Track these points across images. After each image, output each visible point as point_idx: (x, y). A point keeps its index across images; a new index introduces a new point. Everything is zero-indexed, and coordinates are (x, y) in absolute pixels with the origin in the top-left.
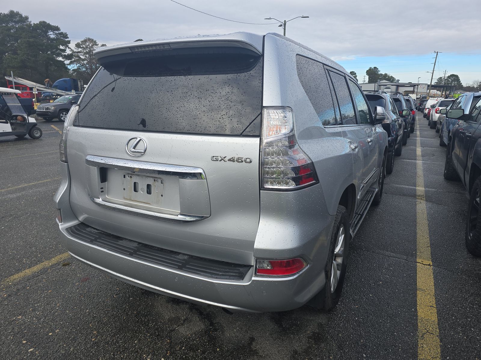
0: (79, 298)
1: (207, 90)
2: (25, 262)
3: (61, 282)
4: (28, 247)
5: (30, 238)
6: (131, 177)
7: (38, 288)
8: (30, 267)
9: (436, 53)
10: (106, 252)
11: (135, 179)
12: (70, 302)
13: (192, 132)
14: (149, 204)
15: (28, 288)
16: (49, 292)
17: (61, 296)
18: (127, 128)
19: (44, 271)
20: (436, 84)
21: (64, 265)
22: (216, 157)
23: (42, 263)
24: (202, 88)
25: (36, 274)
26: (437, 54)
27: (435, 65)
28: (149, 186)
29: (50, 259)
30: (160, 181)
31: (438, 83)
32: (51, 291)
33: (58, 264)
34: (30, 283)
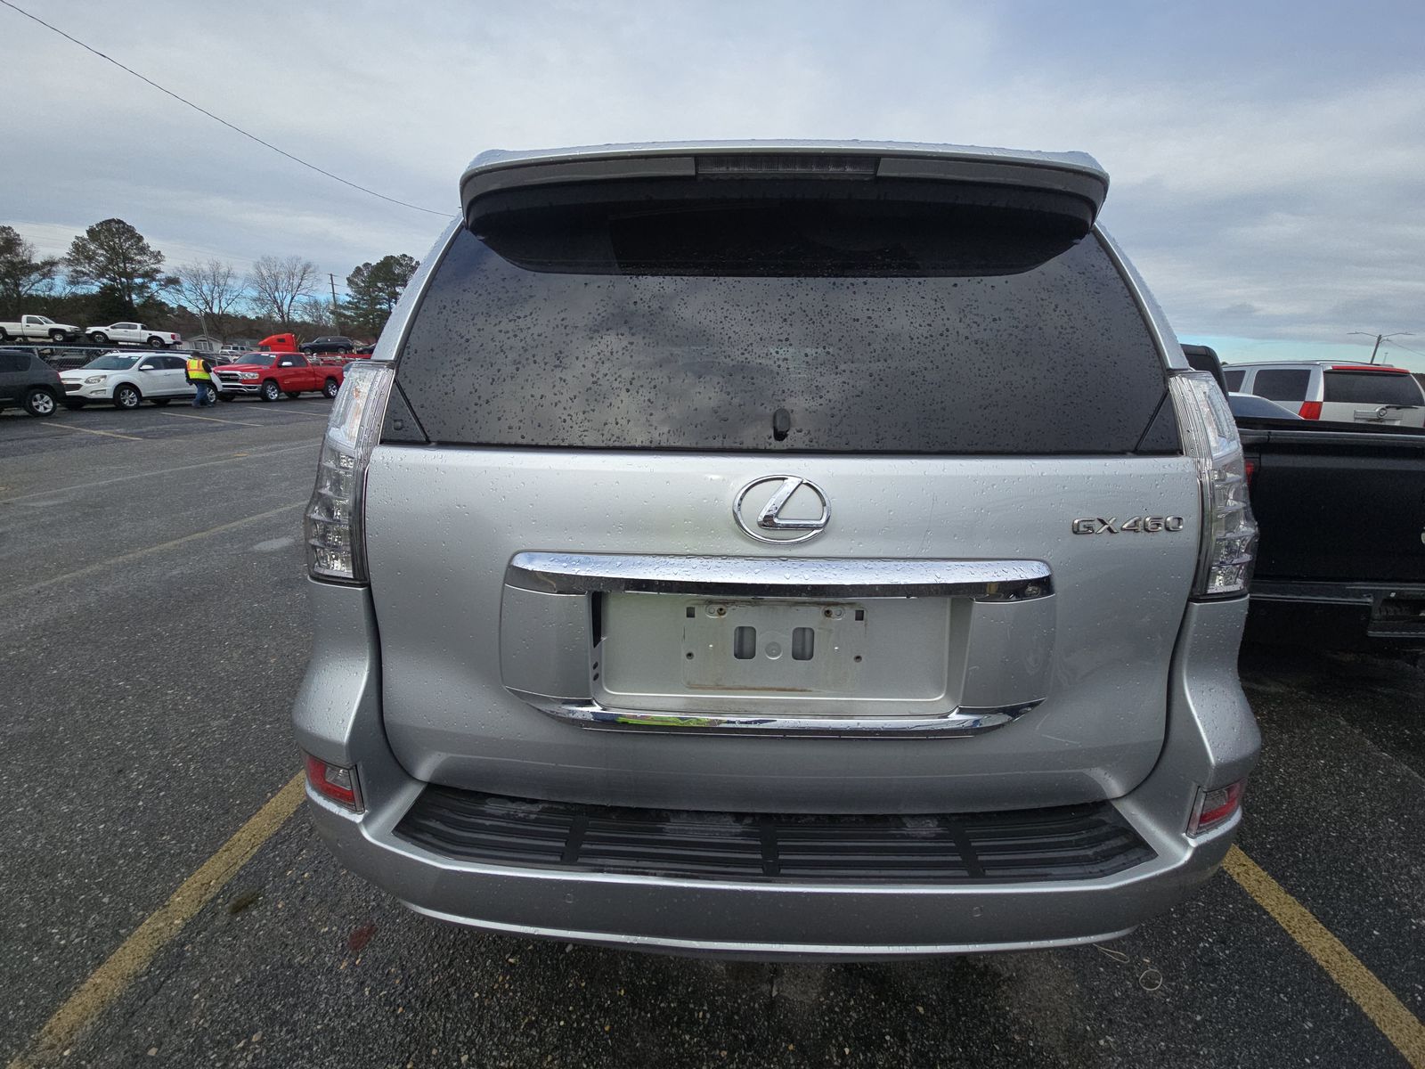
0: (392, 1020)
1: (995, 320)
2: (63, 942)
3: (274, 983)
4: (34, 876)
5: (21, 839)
6: (721, 612)
7: (199, 1041)
8: (100, 961)
11: (740, 619)
12: (371, 1050)
13: (985, 449)
14: (801, 691)
15: (152, 1052)
16: (259, 1043)
17: (317, 1044)
19: (170, 959)
21: (238, 909)
22: (1086, 523)
23: (140, 929)
24: (975, 312)
25: (144, 983)
29: (162, 900)
30: (849, 612)
32: (260, 1033)
33: (210, 909)
34: (145, 1029)
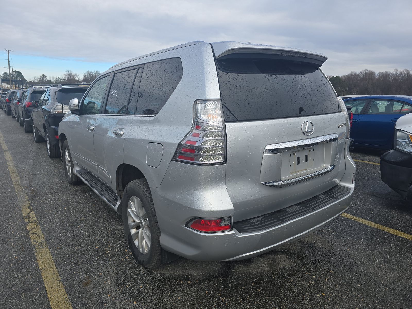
6: (295, 154)
9: (7, 51)
10: (301, 219)
11: (297, 155)
18: (294, 115)
20: (2, 78)
26: (9, 52)
27: (9, 61)
28: (307, 156)
30: (312, 150)
31: (4, 77)
